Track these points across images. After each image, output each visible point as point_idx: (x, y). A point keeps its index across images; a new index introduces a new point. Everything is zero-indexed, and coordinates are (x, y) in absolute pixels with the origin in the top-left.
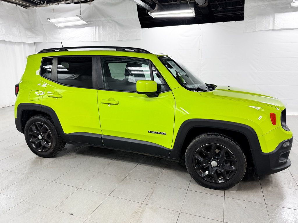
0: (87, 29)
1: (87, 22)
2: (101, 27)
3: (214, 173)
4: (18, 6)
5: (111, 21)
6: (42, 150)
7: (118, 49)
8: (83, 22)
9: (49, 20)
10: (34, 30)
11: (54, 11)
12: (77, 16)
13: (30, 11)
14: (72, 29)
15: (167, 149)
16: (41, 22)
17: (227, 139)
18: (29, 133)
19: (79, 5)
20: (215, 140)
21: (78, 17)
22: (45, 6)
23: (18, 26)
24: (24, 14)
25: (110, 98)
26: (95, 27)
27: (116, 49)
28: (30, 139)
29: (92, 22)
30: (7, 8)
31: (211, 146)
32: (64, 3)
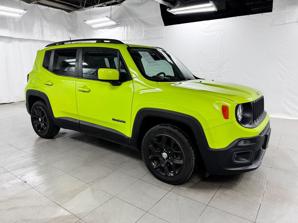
0: (117, 29)
1: (117, 22)
2: (129, 26)
3: (165, 165)
4: (63, 11)
5: (138, 21)
6: (41, 131)
7: (98, 41)
8: (113, 23)
9: (85, 22)
10: (76, 32)
11: (90, 14)
12: (106, 17)
13: (73, 14)
14: (105, 29)
15: (127, 137)
16: (81, 24)
17: (176, 131)
18: (33, 116)
19: (110, 7)
20: (165, 131)
21: (108, 18)
22: (84, 10)
23: (61, 28)
24: (68, 18)
25: (84, 86)
26: (124, 27)
27: (96, 41)
28: (34, 121)
29: (122, 23)
30: (54, 13)
31: (162, 136)
32: (98, 5)
